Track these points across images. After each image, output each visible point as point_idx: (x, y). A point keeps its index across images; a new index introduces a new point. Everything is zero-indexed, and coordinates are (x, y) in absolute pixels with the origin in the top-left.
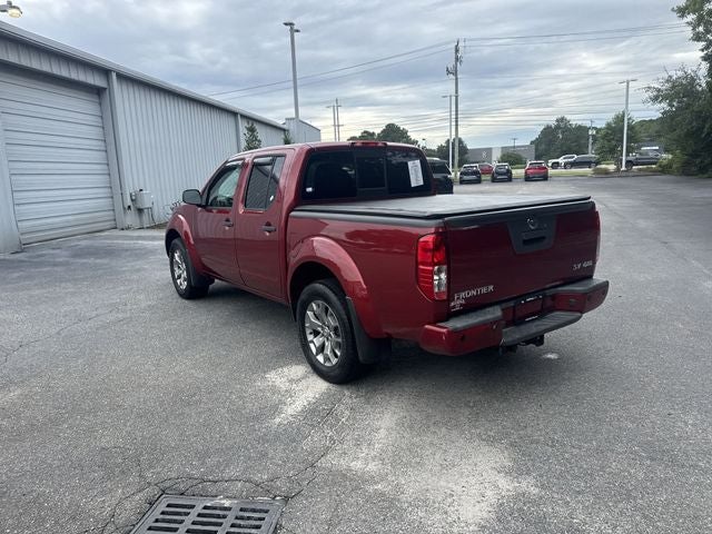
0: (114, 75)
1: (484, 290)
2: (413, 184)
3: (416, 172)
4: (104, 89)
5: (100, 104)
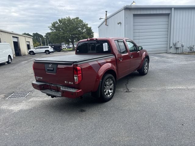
0: (173, 9)
2: (104, 50)
3: (106, 46)
4: (170, 14)
5: (168, 18)
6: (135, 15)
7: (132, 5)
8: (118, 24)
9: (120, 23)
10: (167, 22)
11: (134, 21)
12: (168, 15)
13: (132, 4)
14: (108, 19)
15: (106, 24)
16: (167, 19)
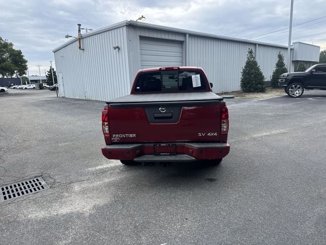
0: (187, 35)
1: (131, 136)
2: (194, 86)
3: (197, 80)
4: (184, 41)
5: (182, 47)
6: (142, 38)
7: (139, 21)
8: (115, 48)
9: (118, 47)
10: (181, 54)
11: (140, 47)
12: (181, 43)
13: (140, 19)
14: (82, 38)
15: (80, 47)
16: (181, 49)
